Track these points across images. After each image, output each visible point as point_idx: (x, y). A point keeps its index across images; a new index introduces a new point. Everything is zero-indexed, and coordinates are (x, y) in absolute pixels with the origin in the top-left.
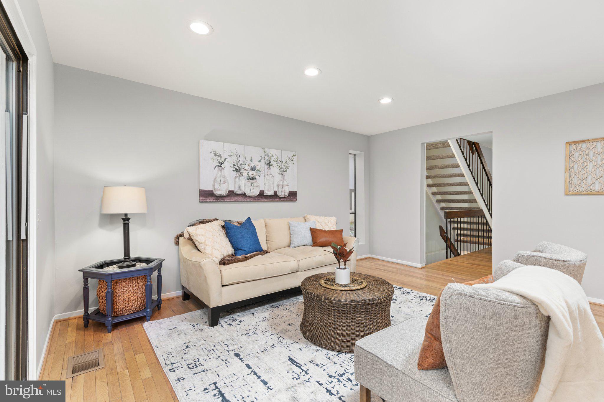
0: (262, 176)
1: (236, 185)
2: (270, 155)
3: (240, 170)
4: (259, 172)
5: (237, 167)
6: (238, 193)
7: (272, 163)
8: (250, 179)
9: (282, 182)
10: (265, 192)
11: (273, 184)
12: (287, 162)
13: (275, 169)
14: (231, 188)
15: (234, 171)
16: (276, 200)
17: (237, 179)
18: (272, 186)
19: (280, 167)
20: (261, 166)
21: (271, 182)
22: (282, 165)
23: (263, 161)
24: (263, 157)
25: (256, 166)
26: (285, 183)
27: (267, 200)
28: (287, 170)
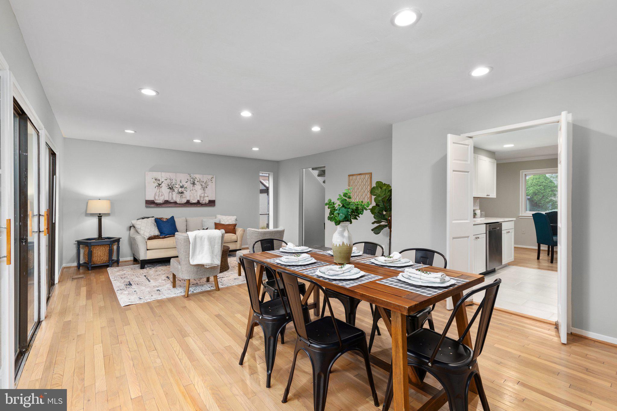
0: (188, 191)
1: (170, 197)
2: (195, 178)
3: (172, 187)
4: (186, 189)
5: (170, 186)
6: (171, 202)
7: (196, 182)
8: (180, 193)
9: (203, 194)
10: (190, 201)
11: (197, 196)
12: (207, 182)
13: (198, 187)
14: (167, 199)
15: (168, 189)
16: (198, 205)
17: (171, 193)
18: (196, 197)
19: (201, 185)
20: (188, 185)
21: (195, 195)
22: (204, 184)
23: (189, 182)
24: (189, 179)
25: (184, 185)
26: (206, 195)
27: (193, 206)
28: (207, 187)
